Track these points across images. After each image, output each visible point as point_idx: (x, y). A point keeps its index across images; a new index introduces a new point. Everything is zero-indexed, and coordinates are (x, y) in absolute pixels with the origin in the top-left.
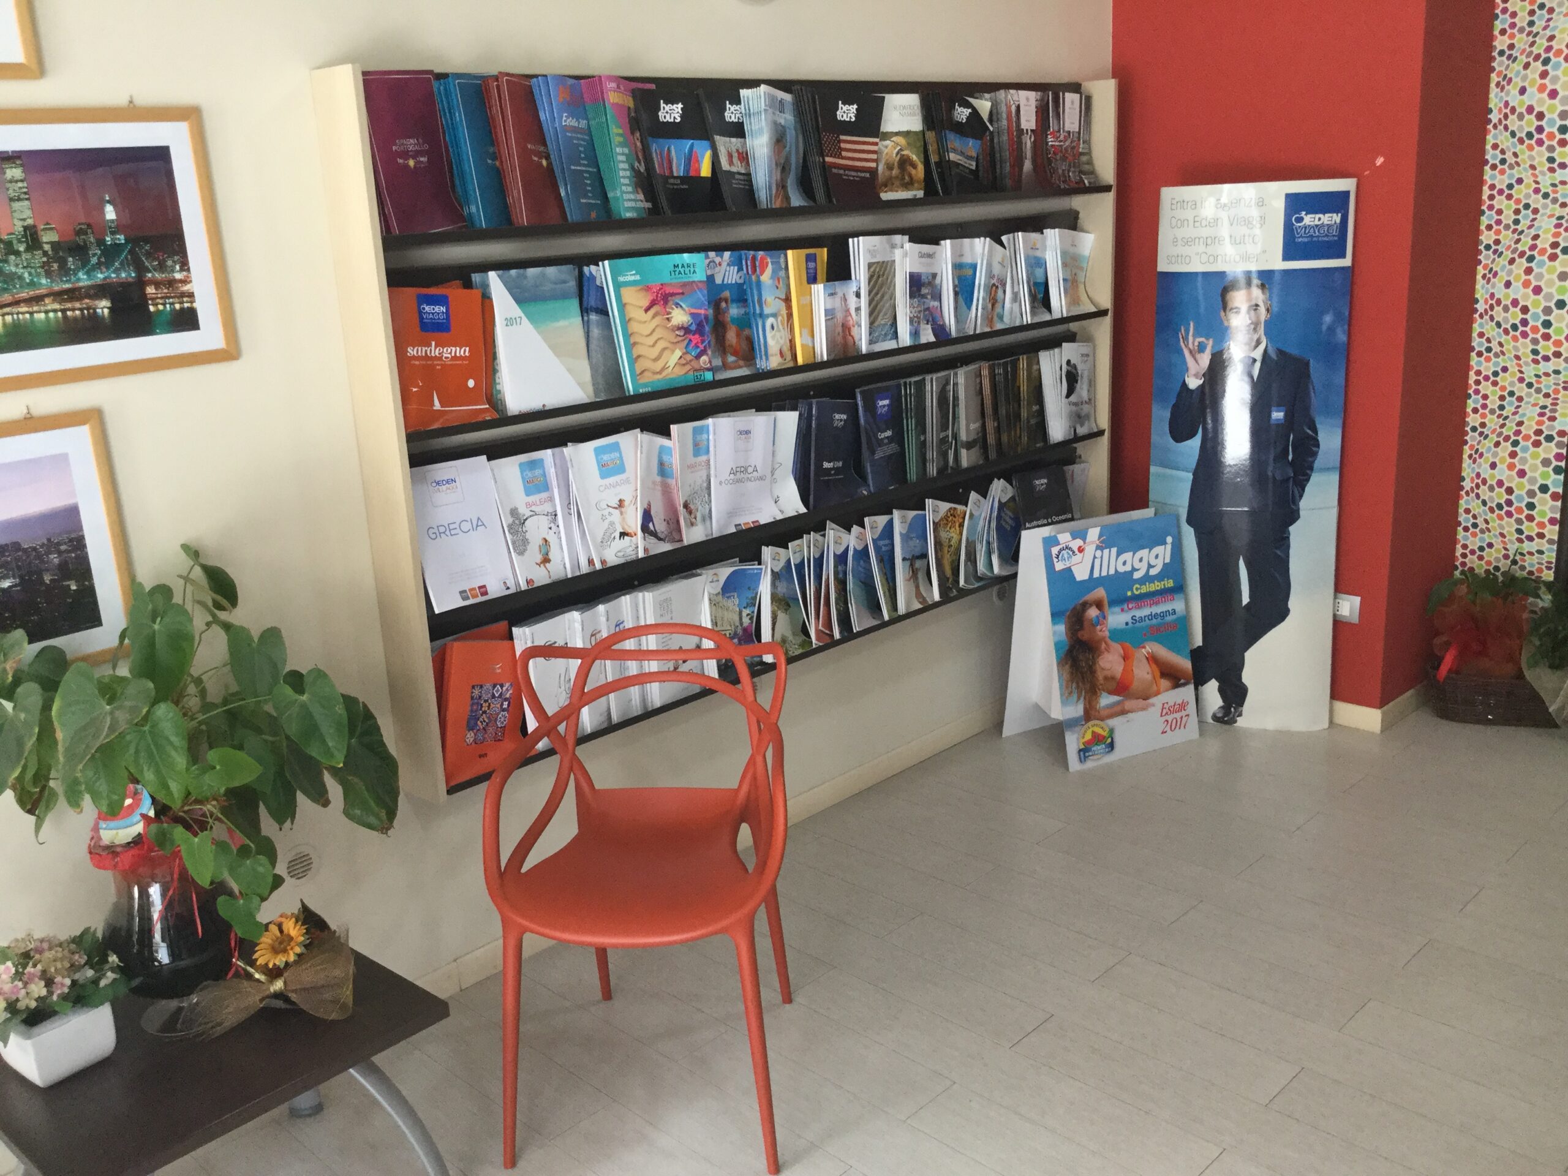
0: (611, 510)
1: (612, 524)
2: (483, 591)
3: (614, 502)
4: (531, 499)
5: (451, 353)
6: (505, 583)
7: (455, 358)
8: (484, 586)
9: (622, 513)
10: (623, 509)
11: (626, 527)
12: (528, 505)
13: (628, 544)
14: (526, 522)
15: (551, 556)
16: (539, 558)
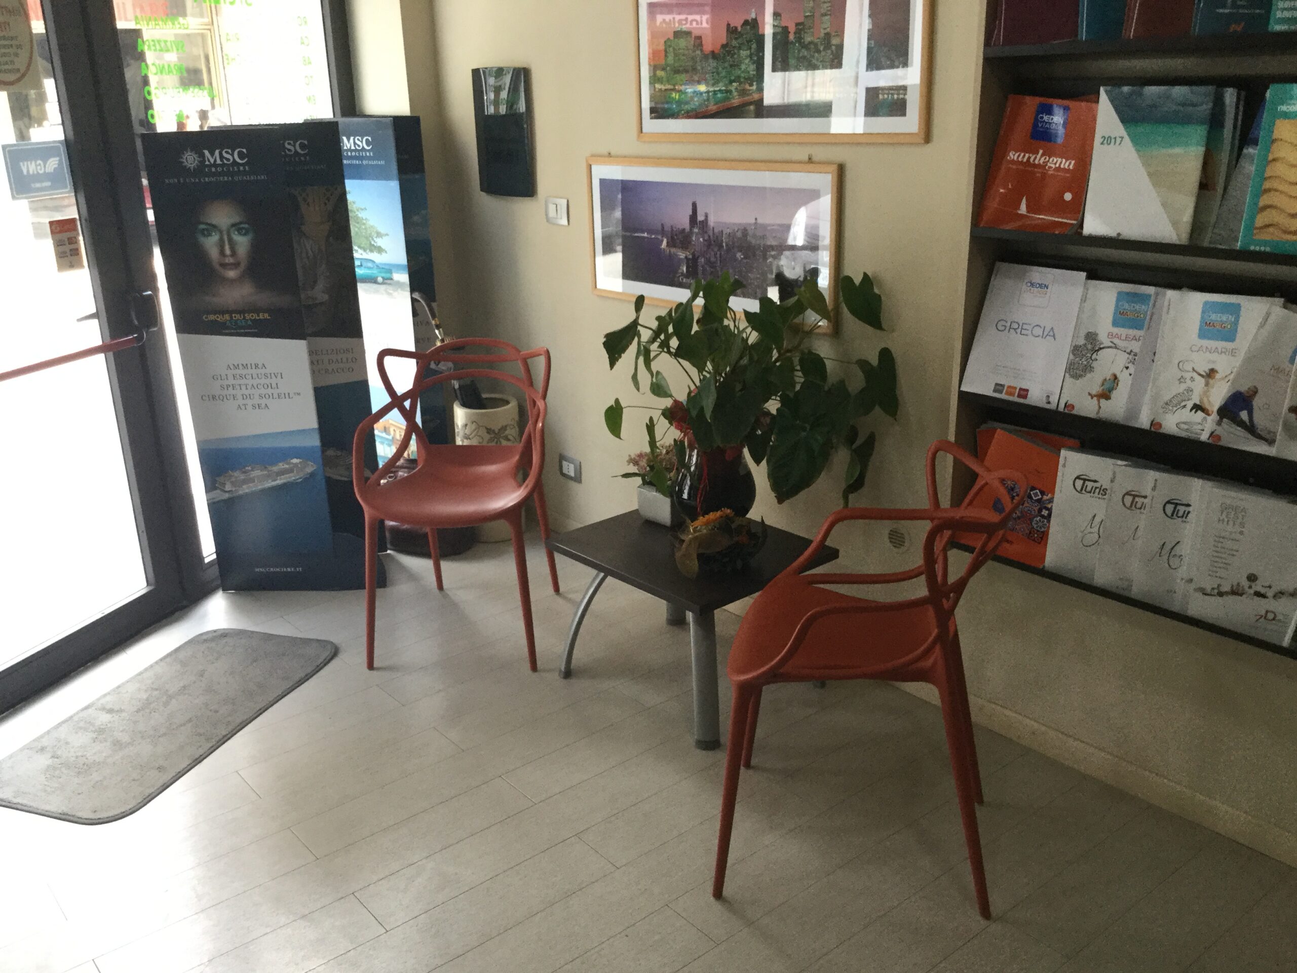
0: (1195, 375)
1: (1189, 390)
2: (1024, 393)
3: (1204, 368)
4: (1116, 330)
5: (1055, 164)
6: (1048, 397)
7: (1058, 169)
8: (1027, 391)
9: (1207, 384)
10: (1211, 381)
11: (1205, 400)
12: (1110, 335)
13: (1199, 421)
14: (1100, 352)
15: (1114, 394)
16: (1096, 389)
